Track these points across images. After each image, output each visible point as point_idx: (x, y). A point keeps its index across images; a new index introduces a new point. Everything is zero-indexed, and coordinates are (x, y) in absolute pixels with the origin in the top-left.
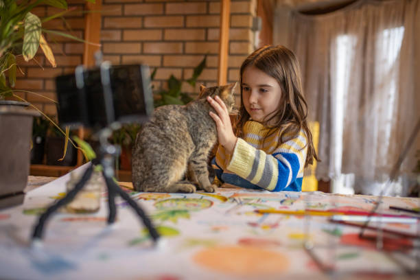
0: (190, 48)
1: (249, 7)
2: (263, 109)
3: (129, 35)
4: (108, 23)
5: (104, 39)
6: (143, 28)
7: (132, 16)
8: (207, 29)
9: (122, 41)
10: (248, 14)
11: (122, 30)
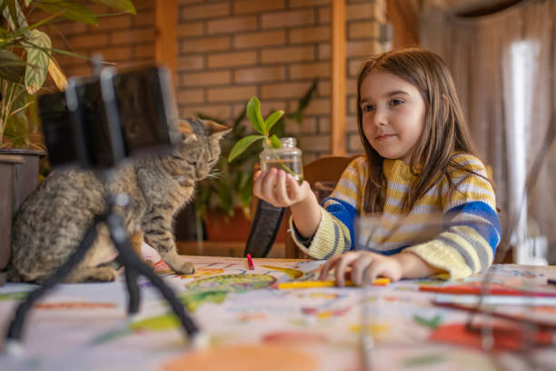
0: (296, 72)
1: (372, 11)
2: (398, 135)
3: (215, 61)
4: (188, 47)
5: (184, 68)
6: (232, 50)
7: (218, 36)
8: (316, 45)
9: (206, 70)
10: (372, 19)
11: (206, 54)
